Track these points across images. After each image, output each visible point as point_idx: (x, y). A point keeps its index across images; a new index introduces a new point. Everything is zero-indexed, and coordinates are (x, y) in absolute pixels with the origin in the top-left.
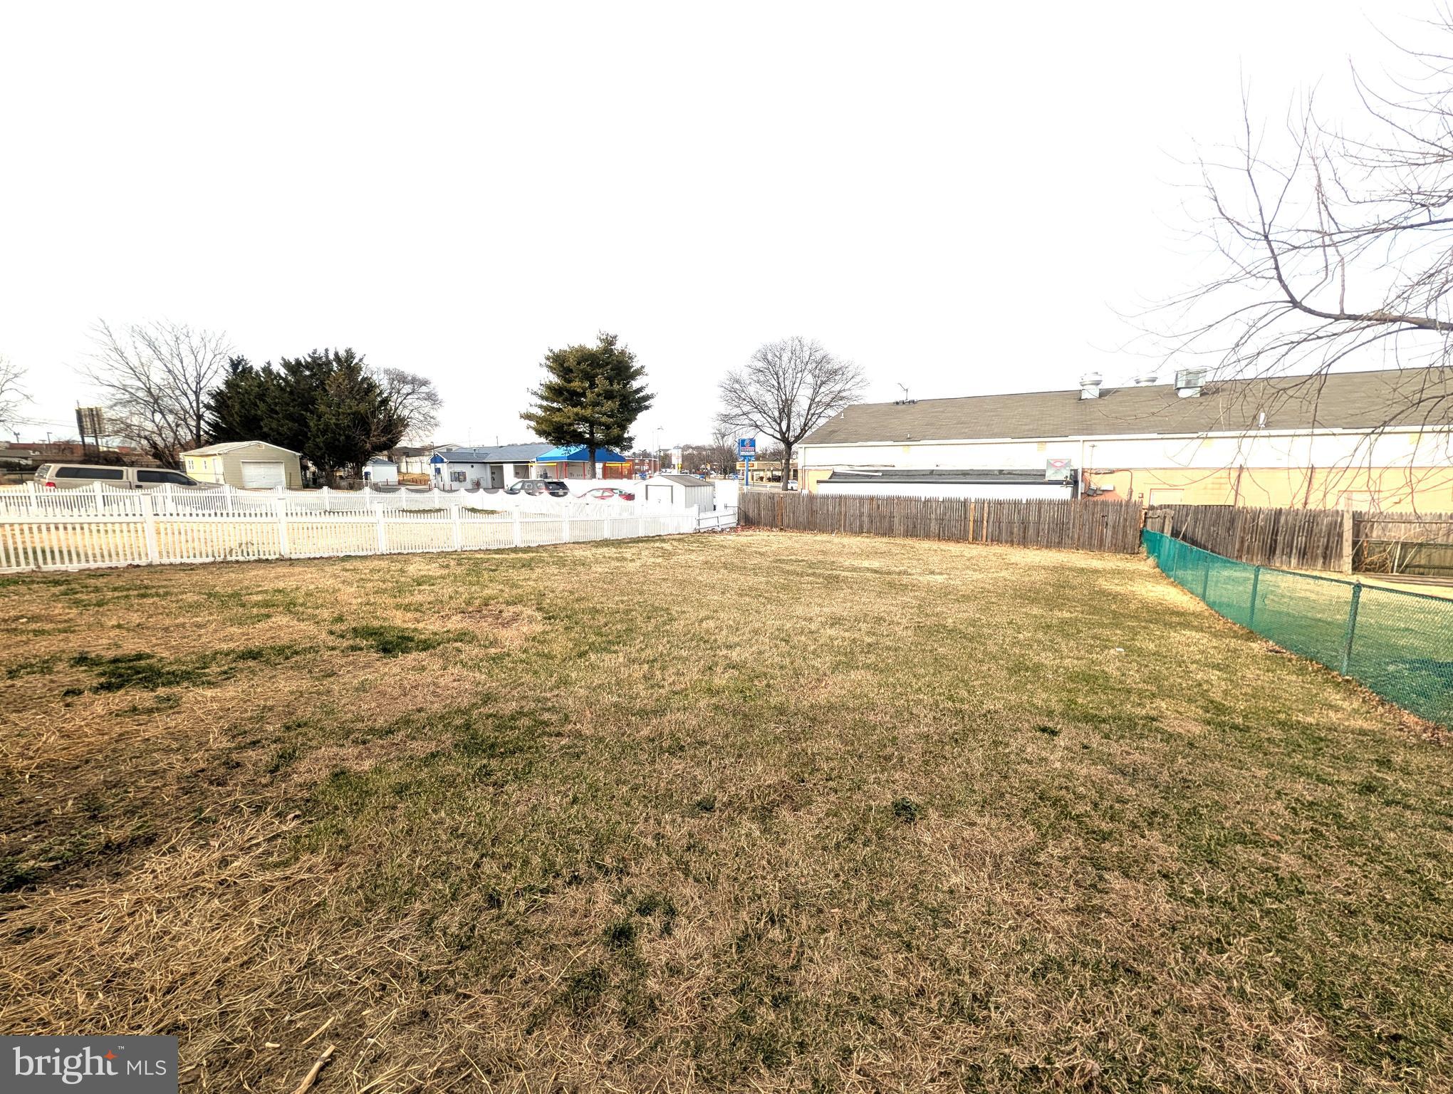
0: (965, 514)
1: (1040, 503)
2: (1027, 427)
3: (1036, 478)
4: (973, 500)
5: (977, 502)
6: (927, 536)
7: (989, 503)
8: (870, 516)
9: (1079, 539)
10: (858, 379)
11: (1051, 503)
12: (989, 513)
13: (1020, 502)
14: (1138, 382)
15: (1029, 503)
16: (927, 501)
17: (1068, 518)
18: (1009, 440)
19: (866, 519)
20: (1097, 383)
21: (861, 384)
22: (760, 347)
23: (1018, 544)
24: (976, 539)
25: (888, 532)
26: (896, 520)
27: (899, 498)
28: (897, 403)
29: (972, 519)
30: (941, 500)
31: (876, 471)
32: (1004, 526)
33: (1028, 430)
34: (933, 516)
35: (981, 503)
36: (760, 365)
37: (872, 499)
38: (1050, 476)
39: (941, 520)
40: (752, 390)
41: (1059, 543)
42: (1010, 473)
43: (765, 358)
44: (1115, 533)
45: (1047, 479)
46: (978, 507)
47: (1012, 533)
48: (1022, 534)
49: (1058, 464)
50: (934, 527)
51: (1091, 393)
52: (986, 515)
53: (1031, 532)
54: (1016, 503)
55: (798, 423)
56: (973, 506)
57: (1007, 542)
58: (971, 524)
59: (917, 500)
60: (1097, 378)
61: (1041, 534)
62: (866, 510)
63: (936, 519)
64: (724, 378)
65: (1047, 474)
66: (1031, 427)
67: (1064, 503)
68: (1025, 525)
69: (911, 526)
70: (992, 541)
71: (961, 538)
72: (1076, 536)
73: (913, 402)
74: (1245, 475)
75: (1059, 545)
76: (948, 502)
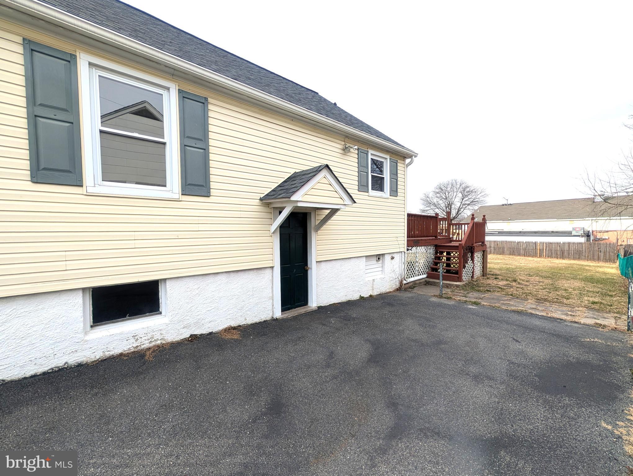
0: (536, 247)
1: (569, 243)
2: (565, 215)
3: (568, 234)
4: (539, 242)
5: (540, 243)
6: (519, 255)
7: (546, 243)
8: (494, 247)
9: (588, 257)
10: (483, 194)
11: (574, 243)
12: (546, 247)
15: (564, 243)
16: (518, 243)
17: (582, 248)
18: (556, 220)
19: (492, 249)
21: (484, 196)
22: (438, 184)
23: (560, 258)
24: (540, 256)
25: (503, 253)
26: (506, 249)
27: (506, 241)
28: (503, 205)
29: (538, 249)
30: (525, 242)
31: (495, 232)
32: (553, 252)
33: (565, 216)
34: (522, 248)
35: (542, 243)
36: (437, 190)
37: (495, 242)
38: (574, 233)
39: (525, 249)
40: (435, 200)
41: (579, 258)
42: (557, 232)
43: (441, 188)
45: (573, 235)
47: (557, 254)
48: (561, 255)
49: (577, 229)
50: (522, 252)
52: (545, 248)
53: (566, 254)
54: (558, 244)
55: (455, 212)
56: (539, 244)
57: (555, 257)
58: (538, 251)
59: (515, 242)
61: (570, 254)
63: (523, 249)
64: (423, 196)
65: (573, 233)
66: (567, 214)
67: (580, 243)
68: (563, 252)
69: (512, 251)
70: (548, 257)
71: (535, 255)
72: (587, 256)
73: (511, 204)
75: (579, 259)
76: (528, 243)
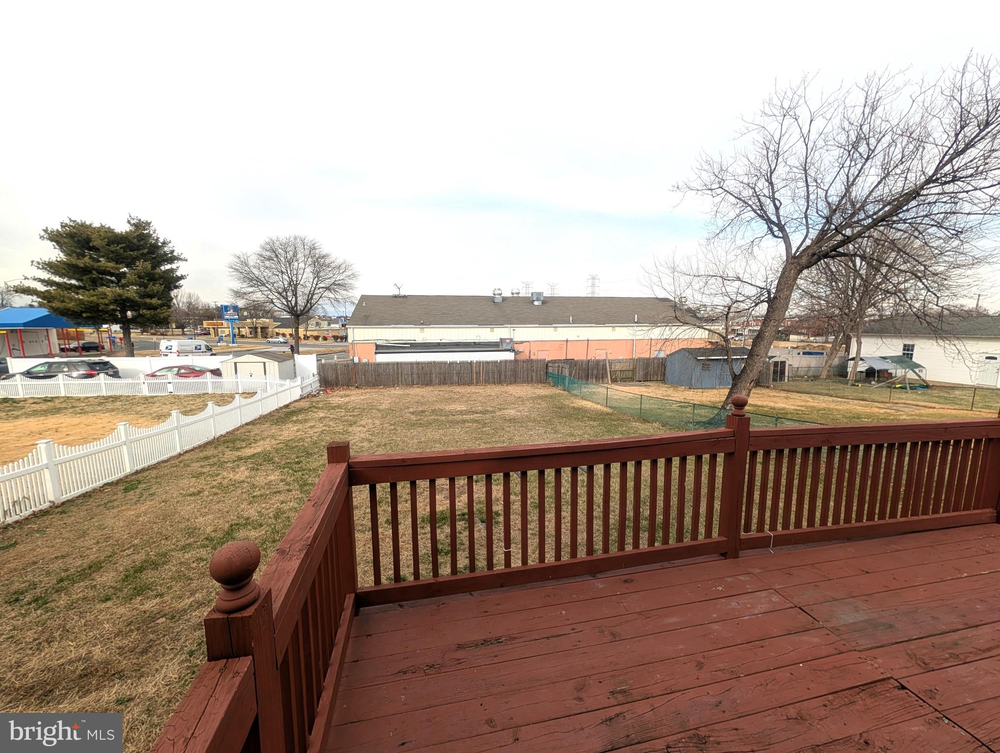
0: (471, 370)
2: (481, 318)
4: (474, 362)
5: (477, 362)
6: (451, 384)
7: (482, 363)
8: (418, 374)
11: (507, 360)
12: (483, 369)
13: (497, 362)
14: (513, 294)
15: (501, 362)
16: (451, 364)
17: (518, 368)
18: (477, 326)
19: (415, 376)
20: (500, 294)
23: (498, 384)
24: (478, 383)
25: (429, 383)
26: (434, 376)
27: (435, 362)
29: (475, 372)
30: (458, 362)
31: (405, 344)
32: (490, 374)
34: (454, 372)
35: (479, 363)
39: (459, 374)
44: (537, 374)
45: (503, 348)
46: (478, 365)
47: (494, 379)
48: (499, 379)
49: (508, 341)
50: (455, 378)
51: (498, 299)
52: (481, 370)
54: (495, 363)
56: (475, 365)
57: (492, 384)
58: (475, 375)
59: (445, 363)
60: (500, 292)
61: (507, 377)
62: (415, 371)
63: (456, 373)
67: (512, 360)
69: (442, 379)
70: (485, 383)
71: (470, 383)
72: (522, 377)
74: (568, 343)
75: (516, 382)
76: (461, 363)
